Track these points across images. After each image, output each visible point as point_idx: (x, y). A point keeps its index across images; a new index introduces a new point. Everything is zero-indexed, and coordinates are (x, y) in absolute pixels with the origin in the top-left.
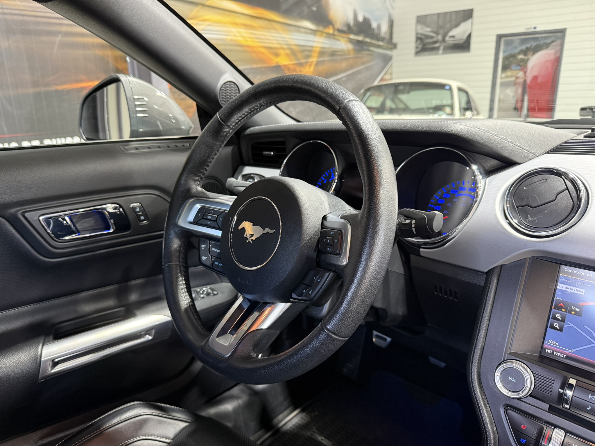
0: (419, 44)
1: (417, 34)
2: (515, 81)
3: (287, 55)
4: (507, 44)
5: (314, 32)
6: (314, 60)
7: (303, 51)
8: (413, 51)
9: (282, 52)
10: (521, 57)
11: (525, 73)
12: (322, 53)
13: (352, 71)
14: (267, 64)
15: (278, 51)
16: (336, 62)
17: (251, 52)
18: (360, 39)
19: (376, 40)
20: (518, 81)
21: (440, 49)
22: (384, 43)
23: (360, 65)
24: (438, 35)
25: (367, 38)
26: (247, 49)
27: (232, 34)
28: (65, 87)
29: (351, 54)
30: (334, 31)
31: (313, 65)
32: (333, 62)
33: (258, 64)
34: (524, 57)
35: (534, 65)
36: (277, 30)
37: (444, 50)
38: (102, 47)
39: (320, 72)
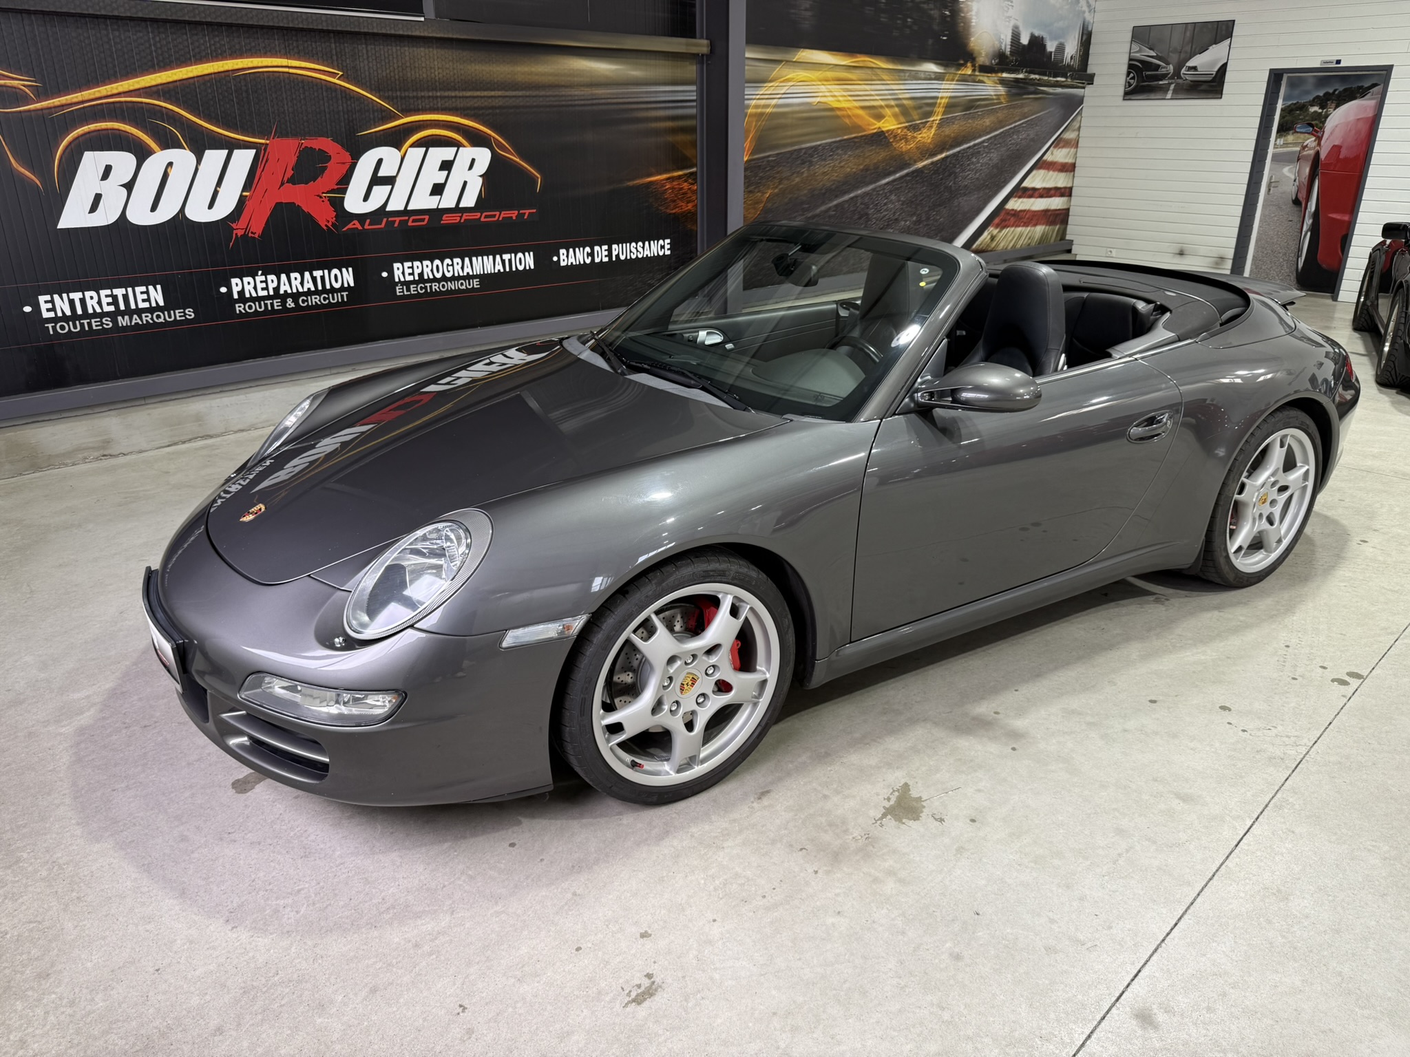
0: (1133, 78)
1: (1130, 60)
2: (1299, 152)
3: (895, 116)
4: (1292, 84)
5: (939, 77)
6: (937, 118)
7: (920, 107)
8: (1121, 91)
9: (888, 112)
10: (1316, 109)
11: (1319, 139)
12: (951, 106)
13: (1001, 130)
14: (865, 131)
15: (881, 110)
16: (973, 118)
17: (844, 116)
18: (1021, 76)
19: (1049, 76)
20: (1305, 153)
21: (1168, 90)
22: (1066, 77)
23: (1017, 119)
24: (1168, 64)
25: (1035, 74)
26: (839, 113)
27: (821, 94)
28: (635, 182)
29: (1001, 103)
30: (974, 70)
31: (935, 126)
32: (969, 119)
33: (851, 134)
34: (1320, 111)
35: (1336, 126)
36: (883, 80)
37: (1175, 91)
38: (674, 131)
39: (945, 136)
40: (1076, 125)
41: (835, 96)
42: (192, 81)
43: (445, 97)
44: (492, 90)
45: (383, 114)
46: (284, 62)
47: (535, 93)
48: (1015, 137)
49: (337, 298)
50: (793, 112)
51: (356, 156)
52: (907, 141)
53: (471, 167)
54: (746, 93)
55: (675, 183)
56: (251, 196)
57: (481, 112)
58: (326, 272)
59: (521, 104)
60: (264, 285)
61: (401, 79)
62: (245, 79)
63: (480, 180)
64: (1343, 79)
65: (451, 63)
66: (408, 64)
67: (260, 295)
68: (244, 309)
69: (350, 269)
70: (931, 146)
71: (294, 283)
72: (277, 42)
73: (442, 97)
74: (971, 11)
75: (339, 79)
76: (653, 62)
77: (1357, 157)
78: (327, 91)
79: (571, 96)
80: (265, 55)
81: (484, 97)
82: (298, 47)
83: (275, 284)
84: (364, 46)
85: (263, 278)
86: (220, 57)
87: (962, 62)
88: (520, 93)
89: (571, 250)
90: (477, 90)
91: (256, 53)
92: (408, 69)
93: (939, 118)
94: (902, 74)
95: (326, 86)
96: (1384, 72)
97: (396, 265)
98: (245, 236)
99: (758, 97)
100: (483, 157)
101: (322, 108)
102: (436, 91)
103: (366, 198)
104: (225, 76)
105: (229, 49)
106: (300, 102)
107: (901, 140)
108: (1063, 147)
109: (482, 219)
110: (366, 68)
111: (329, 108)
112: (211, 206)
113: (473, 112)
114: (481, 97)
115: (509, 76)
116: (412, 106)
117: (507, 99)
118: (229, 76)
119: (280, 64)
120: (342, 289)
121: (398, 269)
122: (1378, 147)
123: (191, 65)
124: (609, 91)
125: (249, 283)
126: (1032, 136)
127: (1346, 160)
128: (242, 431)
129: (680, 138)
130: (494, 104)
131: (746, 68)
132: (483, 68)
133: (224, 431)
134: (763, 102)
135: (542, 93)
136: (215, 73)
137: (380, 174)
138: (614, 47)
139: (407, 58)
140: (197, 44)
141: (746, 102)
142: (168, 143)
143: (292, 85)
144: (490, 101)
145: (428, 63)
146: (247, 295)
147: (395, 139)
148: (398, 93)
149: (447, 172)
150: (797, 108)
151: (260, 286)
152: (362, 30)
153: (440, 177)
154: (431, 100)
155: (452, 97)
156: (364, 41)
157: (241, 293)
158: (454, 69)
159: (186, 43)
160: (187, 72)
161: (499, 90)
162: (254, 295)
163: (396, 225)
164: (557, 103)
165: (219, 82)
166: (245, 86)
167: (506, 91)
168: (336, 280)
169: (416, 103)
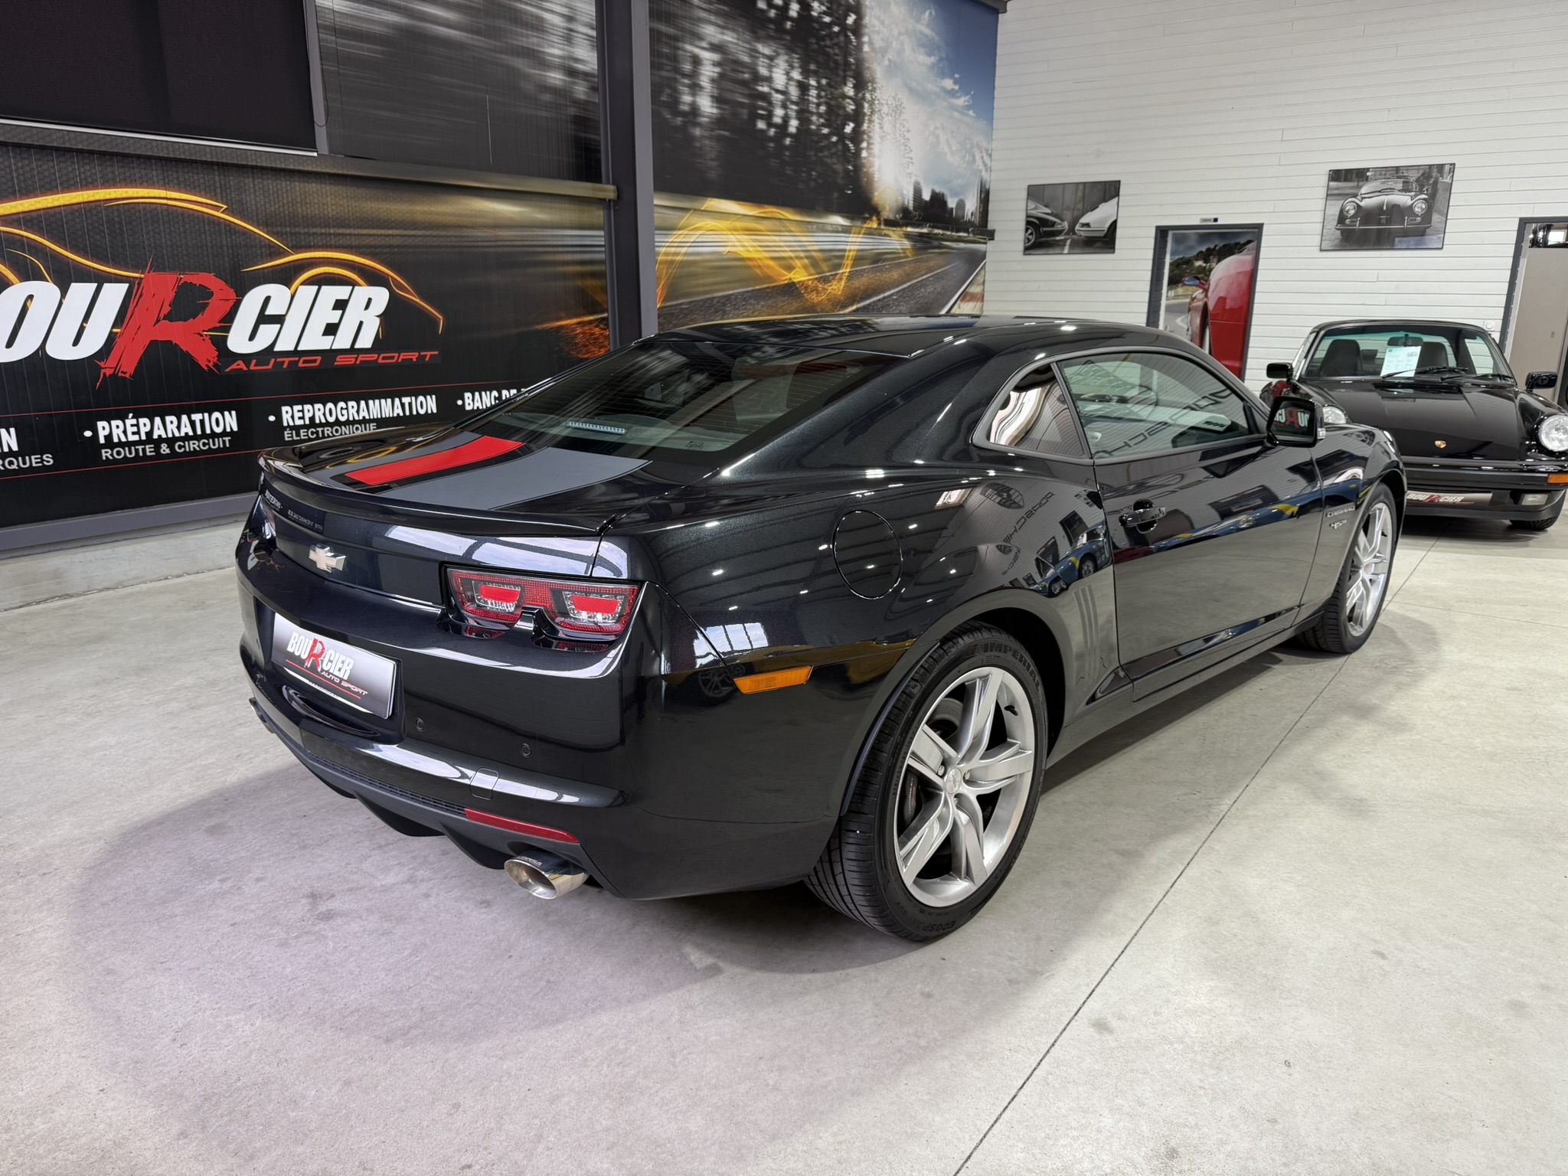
0: (1031, 234)
1: (1028, 216)
2: (1190, 303)
3: (805, 267)
4: (1178, 240)
5: (846, 230)
6: (846, 270)
7: (829, 259)
8: (1021, 246)
9: (798, 263)
10: (1199, 263)
11: (1206, 291)
12: (859, 259)
13: (909, 284)
14: (776, 281)
15: (791, 262)
16: (881, 271)
17: (754, 266)
18: (925, 230)
19: (952, 231)
20: (1194, 304)
21: (1065, 245)
22: (968, 233)
23: (924, 272)
24: (1063, 220)
25: (938, 228)
26: (750, 263)
27: (730, 244)
28: (544, 326)
29: (907, 257)
30: (879, 224)
31: (844, 278)
32: (877, 271)
33: (763, 284)
34: (1204, 265)
35: (1220, 279)
36: (791, 231)
37: (1072, 246)
38: (583, 275)
39: (855, 289)
40: (980, 279)
41: (744, 246)
42: (57, 210)
43: (339, 234)
44: (389, 229)
45: (272, 250)
46: (162, 193)
47: (435, 233)
48: (923, 290)
49: (218, 444)
50: (703, 261)
51: (241, 293)
52: (818, 292)
53: (367, 307)
54: (656, 240)
55: (586, 328)
56: (122, 333)
57: (378, 250)
58: (206, 415)
59: (421, 243)
60: (135, 429)
61: (292, 215)
62: (118, 210)
63: (378, 321)
64: (1222, 236)
65: (345, 200)
66: (299, 200)
67: (130, 439)
68: (112, 455)
69: (234, 413)
70: (842, 299)
71: (169, 427)
72: (154, 173)
73: (336, 235)
74: (873, 166)
75: (222, 212)
76: (558, 205)
77: (1240, 308)
78: (209, 224)
79: (473, 236)
80: (141, 185)
81: (381, 235)
82: (178, 178)
83: (148, 428)
84: (251, 180)
85: (134, 421)
86: (91, 186)
87: (867, 216)
88: (420, 233)
89: (477, 394)
90: (373, 228)
91: (131, 183)
92: (299, 205)
93: (848, 270)
94: (810, 226)
95: (208, 219)
96: (1256, 230)
97: (285, 409)
98: (114, 376)
99: (667, 244)
100: (381, 297)
101: (204, 241)
102: (330, 228)
103: (252, 338)
104: (96, 206)
105: (101, 178)
106: (180, 235)
107: (812, 291)
108: (969, 301)
109: (380, 361)
110: (253, 202)
111: (211, 242)
112: (76, 342)
113: (368, 250)
114: (378, 235)
115: (408, 215)
116: (303, 243)
117: (406, 238)
118: (100, 206)
119: (157, 196)
120: (224, 433)
121: (287, 412)
122: (1258, 298)
123: (58, 193)
124: (513, 233)
125: (118, 427)
126: (939, 290)
127: (1231, 310)
128: (108, 589)
129: (590, 282)
130: (392, 242)
131: (655, 215)
132: (380, 206)
133: (86, 589)
134: (673, 250)
135: (443, 233)
136: (84, 203)
137: (268, 312)
138: (518, 189)
139: (298, 194)
140: (64, 172)
141: (657, 249)
142: (28, 273)
143: (171, 217)
144: (387, 239)
145: (320, 199)
146: (116, 440)
147: (285, 276)
148: (288, 229)
149: (341, 312)
150: (708, 257)
151: (130, 430)
152: (250, 164)
153: (334, 317)
154: (324, 237)
155: (347, 235)
156: (250, 175)
157: (109, 437)
158: (348, 206)
159: (53, 171)
160: (53, 200)
161: (396, 229)
162: (123, 439)
163: (285, 366)
164: (460, 244)
165: (89, 211)
166: (118, 216)
167: (405, 229)
168: (218, 424)
169: (307, 240)
